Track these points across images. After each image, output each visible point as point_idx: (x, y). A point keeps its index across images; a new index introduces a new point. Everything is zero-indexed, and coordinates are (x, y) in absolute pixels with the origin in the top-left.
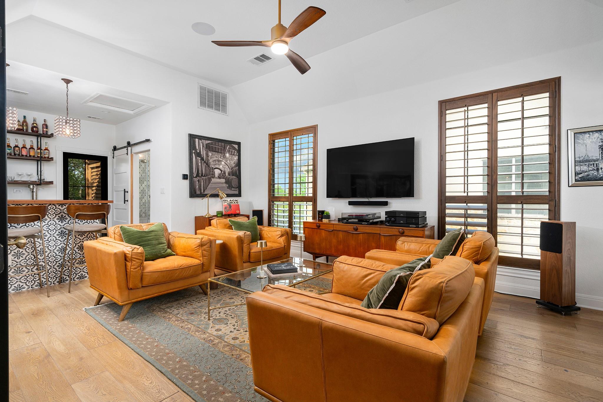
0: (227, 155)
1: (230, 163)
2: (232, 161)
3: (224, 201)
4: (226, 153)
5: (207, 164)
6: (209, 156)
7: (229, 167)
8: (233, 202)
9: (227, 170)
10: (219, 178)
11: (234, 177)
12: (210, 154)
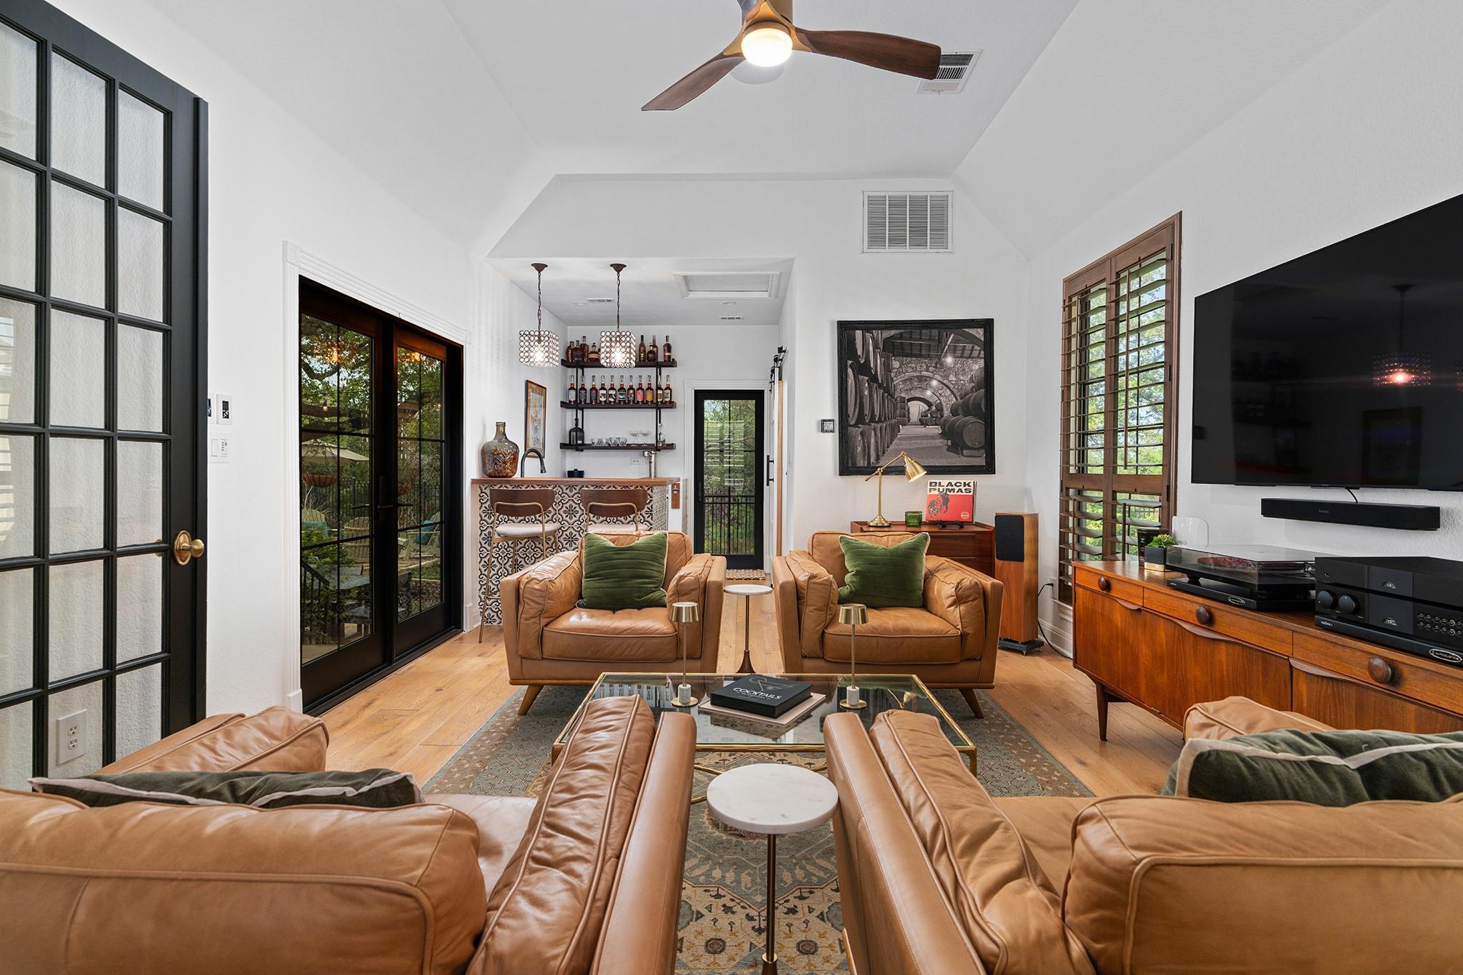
0: (949, 360)
1: (957, 381)
2: (962, 375)
3: (931, 485)
4: (945, 356)
5: (887, 390)
6: (893, 369)
7: (955, 391)
8: (957, 489)
9: (948, 401)
10: (921, 425)
11: (970, 419)
12: (896, 364)
